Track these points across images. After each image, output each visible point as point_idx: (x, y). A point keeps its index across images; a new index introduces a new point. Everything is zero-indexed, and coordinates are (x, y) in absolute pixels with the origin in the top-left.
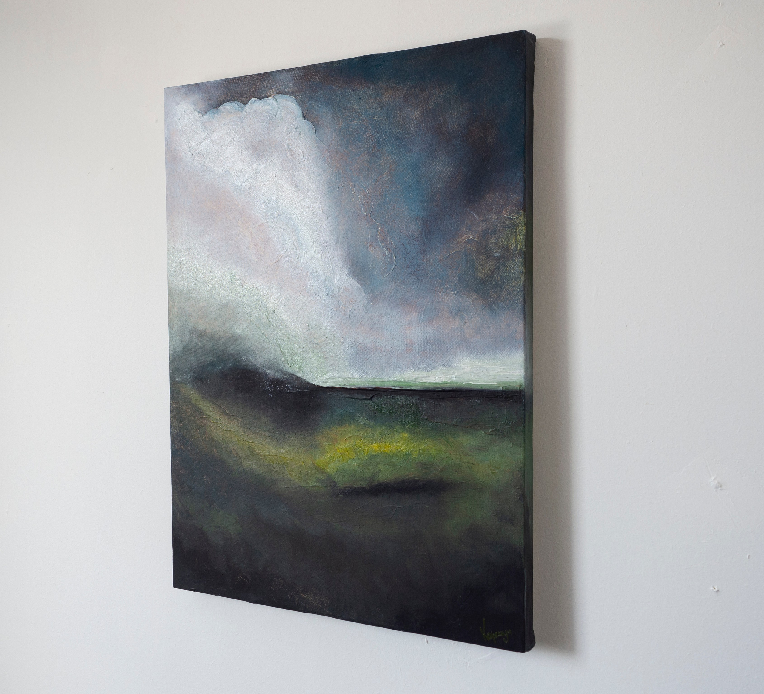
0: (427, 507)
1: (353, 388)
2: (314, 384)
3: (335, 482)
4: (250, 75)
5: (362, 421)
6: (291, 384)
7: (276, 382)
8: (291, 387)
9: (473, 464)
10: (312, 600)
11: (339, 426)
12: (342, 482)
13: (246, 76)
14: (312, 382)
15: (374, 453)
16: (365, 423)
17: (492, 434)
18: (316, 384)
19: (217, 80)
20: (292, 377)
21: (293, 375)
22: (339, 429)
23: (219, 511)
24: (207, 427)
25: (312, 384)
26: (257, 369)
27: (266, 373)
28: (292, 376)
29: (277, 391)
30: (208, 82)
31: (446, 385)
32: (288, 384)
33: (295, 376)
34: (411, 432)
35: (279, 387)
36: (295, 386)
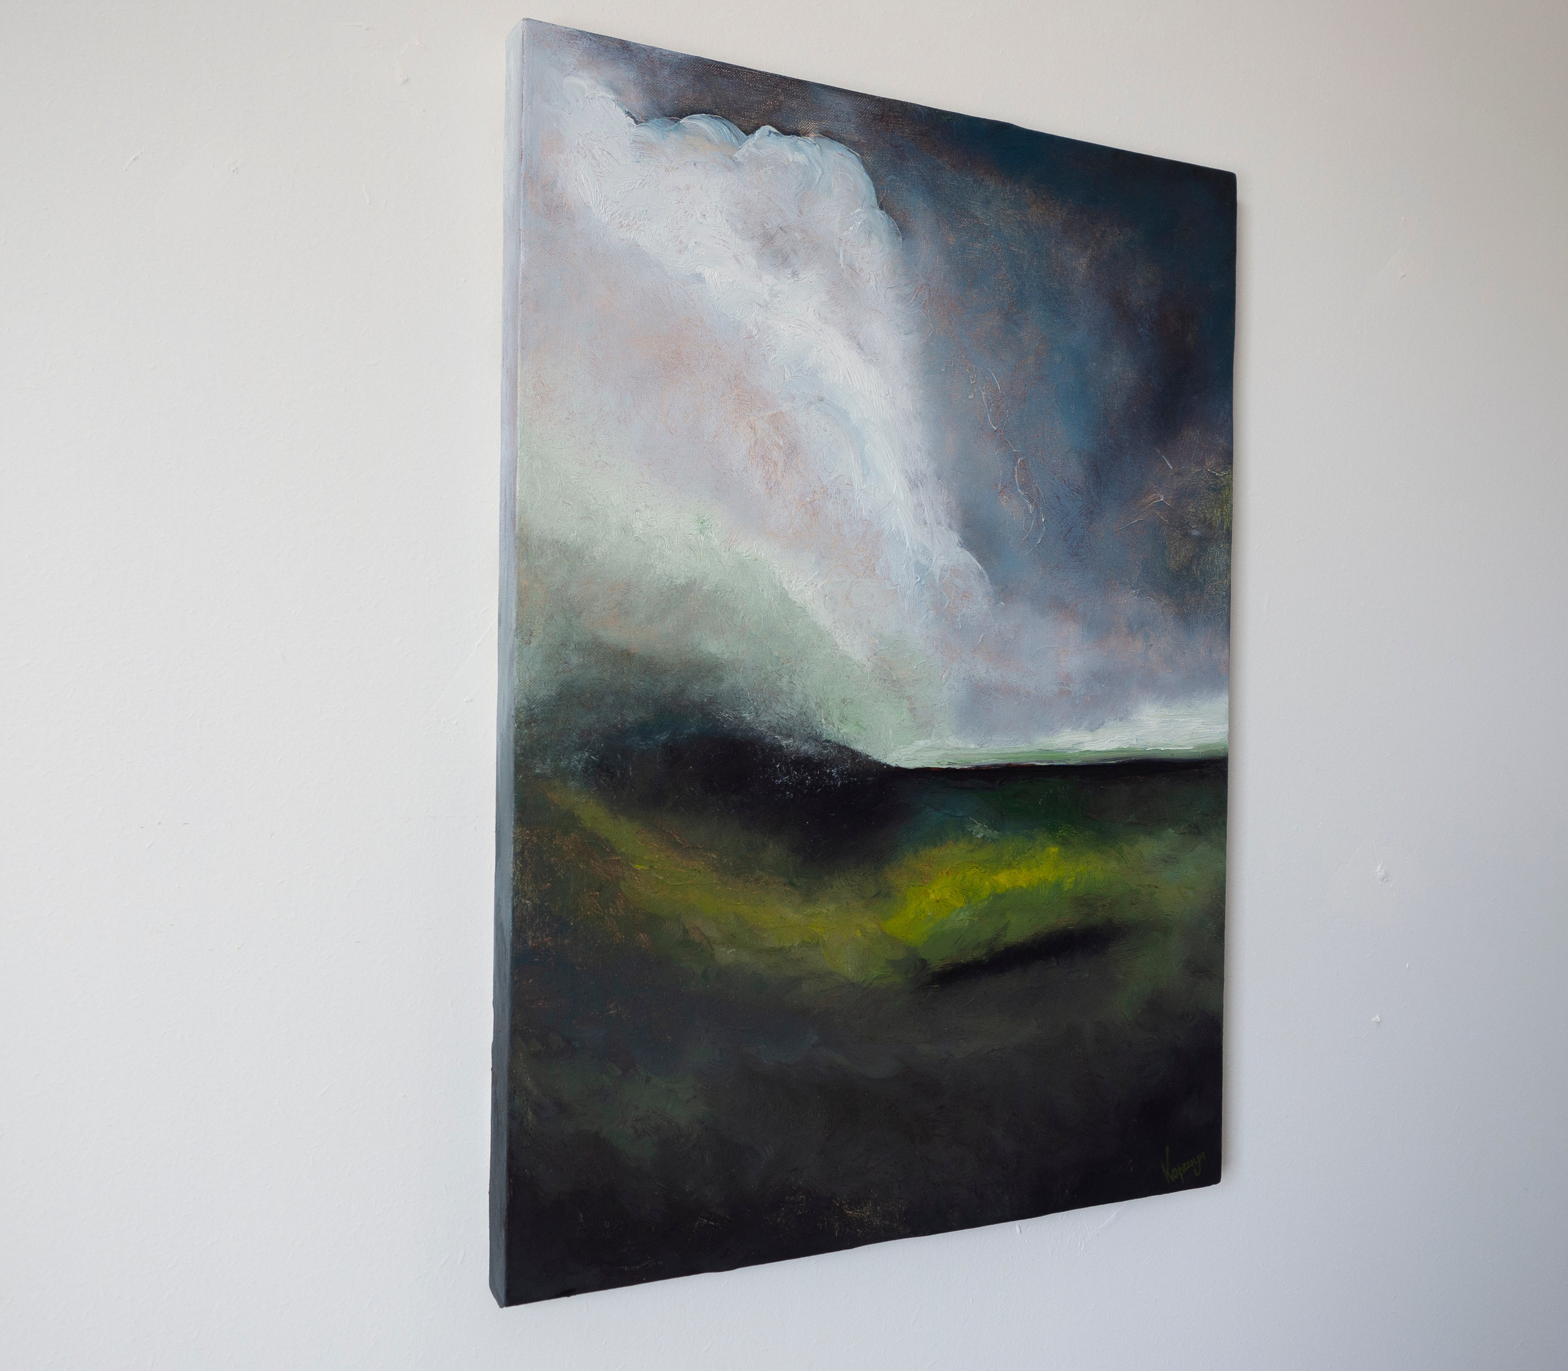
0: (1087, 975)
1: (966, 767)
2: (888, 766)
3: (924, 961)
4: (760, 72)
5: (980, 831)
6: (837, 767)
7: (805, 763)
8: (838, 773)
9: (1156, 887)
10: (869, 1216)
11: (935, 846)
12: (937, 960)
13: (751, 69)
14: (883, 761)
15: (999, 891)
16: (984, 836)
17: (1185, 833)
18: (893, 765)
19: (678, 53)
20: (840, 752)
21: (844, 747)
22: (935, 852)
23: (648, 1080)
24: (622, 883)
25: (884, 765)
26: (760, 738)
27: (781, 746)
28: (842, 749)
29: (805, 784)
30: (654, 49)
31: (1120, 755)
32: (831, 766)
33: (847, 749)
34: (1064, 843)
35: (809, 775)
36: (847, 769)
